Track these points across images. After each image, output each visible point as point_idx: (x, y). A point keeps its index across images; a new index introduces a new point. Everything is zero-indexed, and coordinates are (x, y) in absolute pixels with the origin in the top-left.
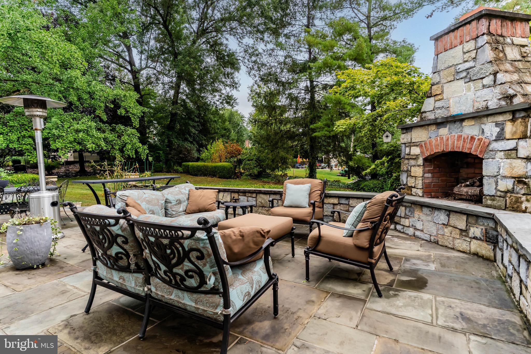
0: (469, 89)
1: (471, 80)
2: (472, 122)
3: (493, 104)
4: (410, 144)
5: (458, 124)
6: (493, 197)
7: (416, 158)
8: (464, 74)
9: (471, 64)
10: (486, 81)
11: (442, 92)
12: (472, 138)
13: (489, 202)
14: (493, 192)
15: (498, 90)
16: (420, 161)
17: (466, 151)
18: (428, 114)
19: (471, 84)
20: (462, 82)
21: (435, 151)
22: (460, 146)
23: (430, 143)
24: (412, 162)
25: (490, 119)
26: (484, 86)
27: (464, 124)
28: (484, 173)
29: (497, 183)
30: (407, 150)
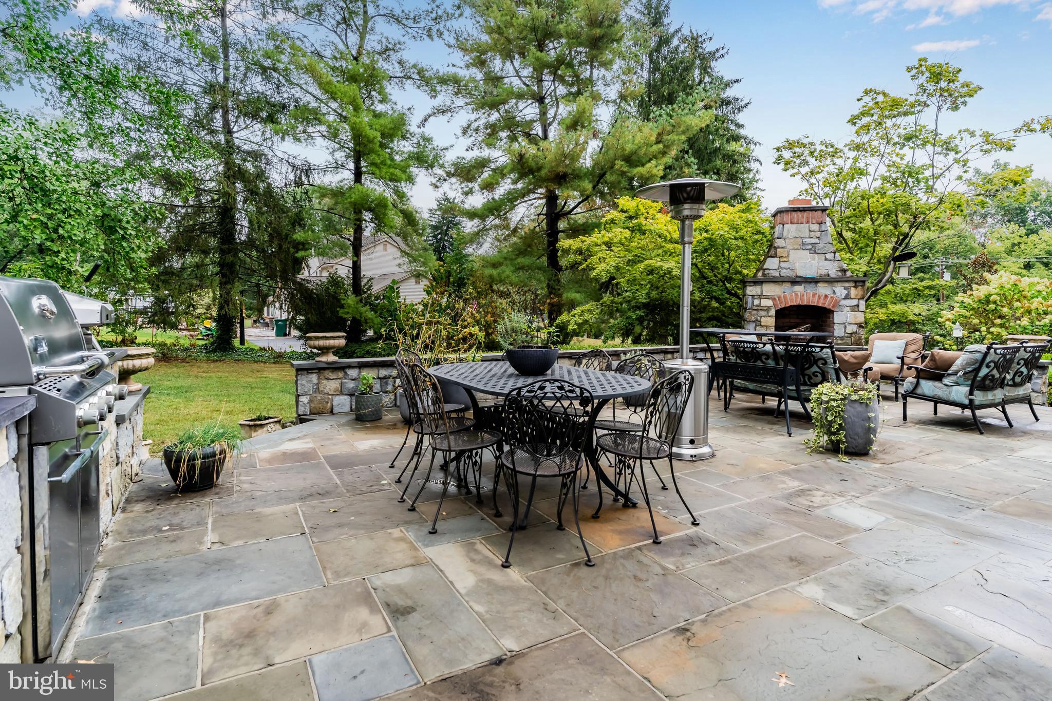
0: (814, 259)
1: (815, 252)
2: (826, 285)
3: (833, 273)
4: (761, 297)
5: (813, 285)
6: (842, 338)
7: (768, 309)
8: (810, 247)
9: (817, 241)
10: (828, 256)
11: (788, 256)
12: (826, 296)
13: (840, 342)
14: (842, 334)
15: (836, 264)
16: (773, 312)
17: (820, 305)
18: (771, 271)
19: (816, 255)
20: (808, 252)
21: (790, 304)
22: (814, 302)
23: (785, 297)
24: (762, 313)
25: (839, 284)
26: (826, 259)
27: (819, 285)
28: (836, 321)
29: (845, 327)
30: (756, 302)
